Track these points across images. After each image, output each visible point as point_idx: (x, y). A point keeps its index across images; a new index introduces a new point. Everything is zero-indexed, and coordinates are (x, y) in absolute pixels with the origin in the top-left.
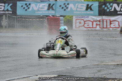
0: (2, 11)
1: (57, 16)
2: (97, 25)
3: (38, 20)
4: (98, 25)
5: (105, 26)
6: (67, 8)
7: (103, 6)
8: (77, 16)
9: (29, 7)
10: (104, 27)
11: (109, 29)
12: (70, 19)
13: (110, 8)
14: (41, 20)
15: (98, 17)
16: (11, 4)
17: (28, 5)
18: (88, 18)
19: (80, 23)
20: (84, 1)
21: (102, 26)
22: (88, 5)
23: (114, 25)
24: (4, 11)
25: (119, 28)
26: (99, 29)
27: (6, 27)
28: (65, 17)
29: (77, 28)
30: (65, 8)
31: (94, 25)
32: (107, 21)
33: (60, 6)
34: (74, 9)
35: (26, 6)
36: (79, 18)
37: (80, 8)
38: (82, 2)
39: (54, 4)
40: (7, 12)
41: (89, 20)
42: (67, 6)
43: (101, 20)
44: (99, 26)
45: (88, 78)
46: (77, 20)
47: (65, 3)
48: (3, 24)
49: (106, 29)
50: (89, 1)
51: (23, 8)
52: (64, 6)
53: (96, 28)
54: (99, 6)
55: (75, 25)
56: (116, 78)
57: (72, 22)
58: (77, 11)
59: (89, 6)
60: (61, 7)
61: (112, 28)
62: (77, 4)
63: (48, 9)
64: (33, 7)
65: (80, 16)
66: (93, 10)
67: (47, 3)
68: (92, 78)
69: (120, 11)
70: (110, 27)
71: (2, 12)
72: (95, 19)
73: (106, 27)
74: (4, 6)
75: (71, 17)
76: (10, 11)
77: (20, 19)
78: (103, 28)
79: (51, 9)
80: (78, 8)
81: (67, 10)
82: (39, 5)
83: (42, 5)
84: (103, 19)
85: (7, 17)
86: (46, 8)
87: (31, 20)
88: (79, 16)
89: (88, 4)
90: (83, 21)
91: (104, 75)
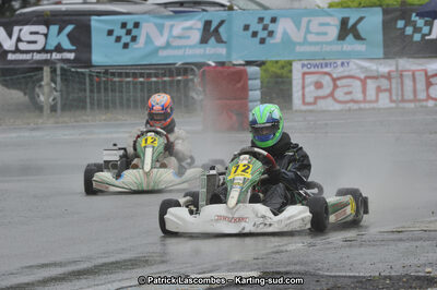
0: (39, 52)
1: (235, 65)
2: (379, 89)
3: (166, 79)
4: (385, 90)
5: (409, 95)
6: (271, 34)
7: (400, 24)
8: (306, 62)
10: (406, 97)
11: (424, 103)
12: (279, 72)
13: (426, 30)
14: (179, 78)
15: (382, 61)
16: (70, 28)
17: (130, 26)
18: (345, 68)
19: (319, 85)
21: (397, 95)
22: (344, 22)
24: (44, 50)
26: (386, 106)
27: (53, 109)
28: (263, 67)
29: (309, 104)
30: (263, 34)
31: (368, 93)
32: (413, 75)
33: (246, 28)
34: (296, 36)
35: (124, 31)
36: (316, 70)
37: (318, 34)
38: (322, 12)
39: (222, 22)
40: (56, 56)
41: (352, 73)
42: (272, 27)
43: (393, 74)
44: (387, 94)
45: (370, 280)
46: (307, 76)
47: (262, 16)
48: (42, 98)
49: (412, 105)
50: (349, 7)
52: (259, 28)
53: (377, 101)
54: (384, 21)
55: (300, 93)
57: (290, 83)
58: (305, 42)
59: (351, 23)
60: (250, 32)
61: (433, 99)
62: (305, 20)
63: (204, 40)
64: (148, 36)
65: (318, 62)
67: (200, 20)
68: (386, 277)
70: (429, 97)
71: (38, 57)
72: (372, 71)
73: (411, 97)
74: (46, 35)
75: (283, 67)
76: (70, 51)
77: (104, 79)
78: (403, 101)
79: (212, 40)
80: (311, 33)
81: (270, 41)
82: (172, 26)
83: (180, 26)
84: (400, 68)
85: (58, 72)
86: (196, 36)
87: (141, 79)
88: (314, 62)
89: (346, 15)
90: (327, 78)
91: (425, 265)
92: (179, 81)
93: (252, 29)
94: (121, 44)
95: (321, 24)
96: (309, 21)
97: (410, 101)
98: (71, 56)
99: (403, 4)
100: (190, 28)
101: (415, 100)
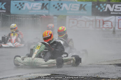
1: (50, 16)
3: (31, 19)
5: (98, 26)
6: (61, 8)
7: (97, 7)
8: (70, 16)
9: (22, 6)
11: (102, 29)
13: (104, 9)
15: (91, 17)
16: (5, 3)
17: (21, 4)
18: (81, 18)
20: (78, 1)
21: (95, 26)
23: (107, 25)
25: (112, 28)
32: (100, 21)
33: (54, 6)
34: (68, 9)
35: (20, 5)
36: (73, 18)
37: (74, 8)
38: (75, 2)
39: (47, 4)
40: (1, 11)
41: (83, 20)
42: (61, 6)
43: (94, 20)
44: (92, 26)
46: (70, 20)
49: (99, 29)
50: (83, 1)
51: (16, 7)
52: (57, 6)
53: (89, 28)
54: (92, 6)
55: (68, 24)
56: (109, 77)
61: (104, 28)
64: (26, 7)
65: (73, 16)
66: (86, 10)
67: (41, 3)
68: (85, 77)
69: (114, 11)
70: (103, 27)
72: (88, 19)
73: (99, 27)
76: (4, 10)
77: (14, 18)
78: (96, 28)
79: (44, 9)
80: (72, 8)
82: (33, 4)
83: (35, 4)
84: (96, 19)
85: (1, 15)
86: (40, 7)
87: (24, 19)
90: (76, 21)
91: (97, 74)
92: (35, 20)
93: (55, 6)
94: (18, 9)
95: (75, 6)
96: (71, 5)
97: (98, 28)
98: (5, 11)
99: (98, 1)
100: (38, 5)
101: (99, 28)
